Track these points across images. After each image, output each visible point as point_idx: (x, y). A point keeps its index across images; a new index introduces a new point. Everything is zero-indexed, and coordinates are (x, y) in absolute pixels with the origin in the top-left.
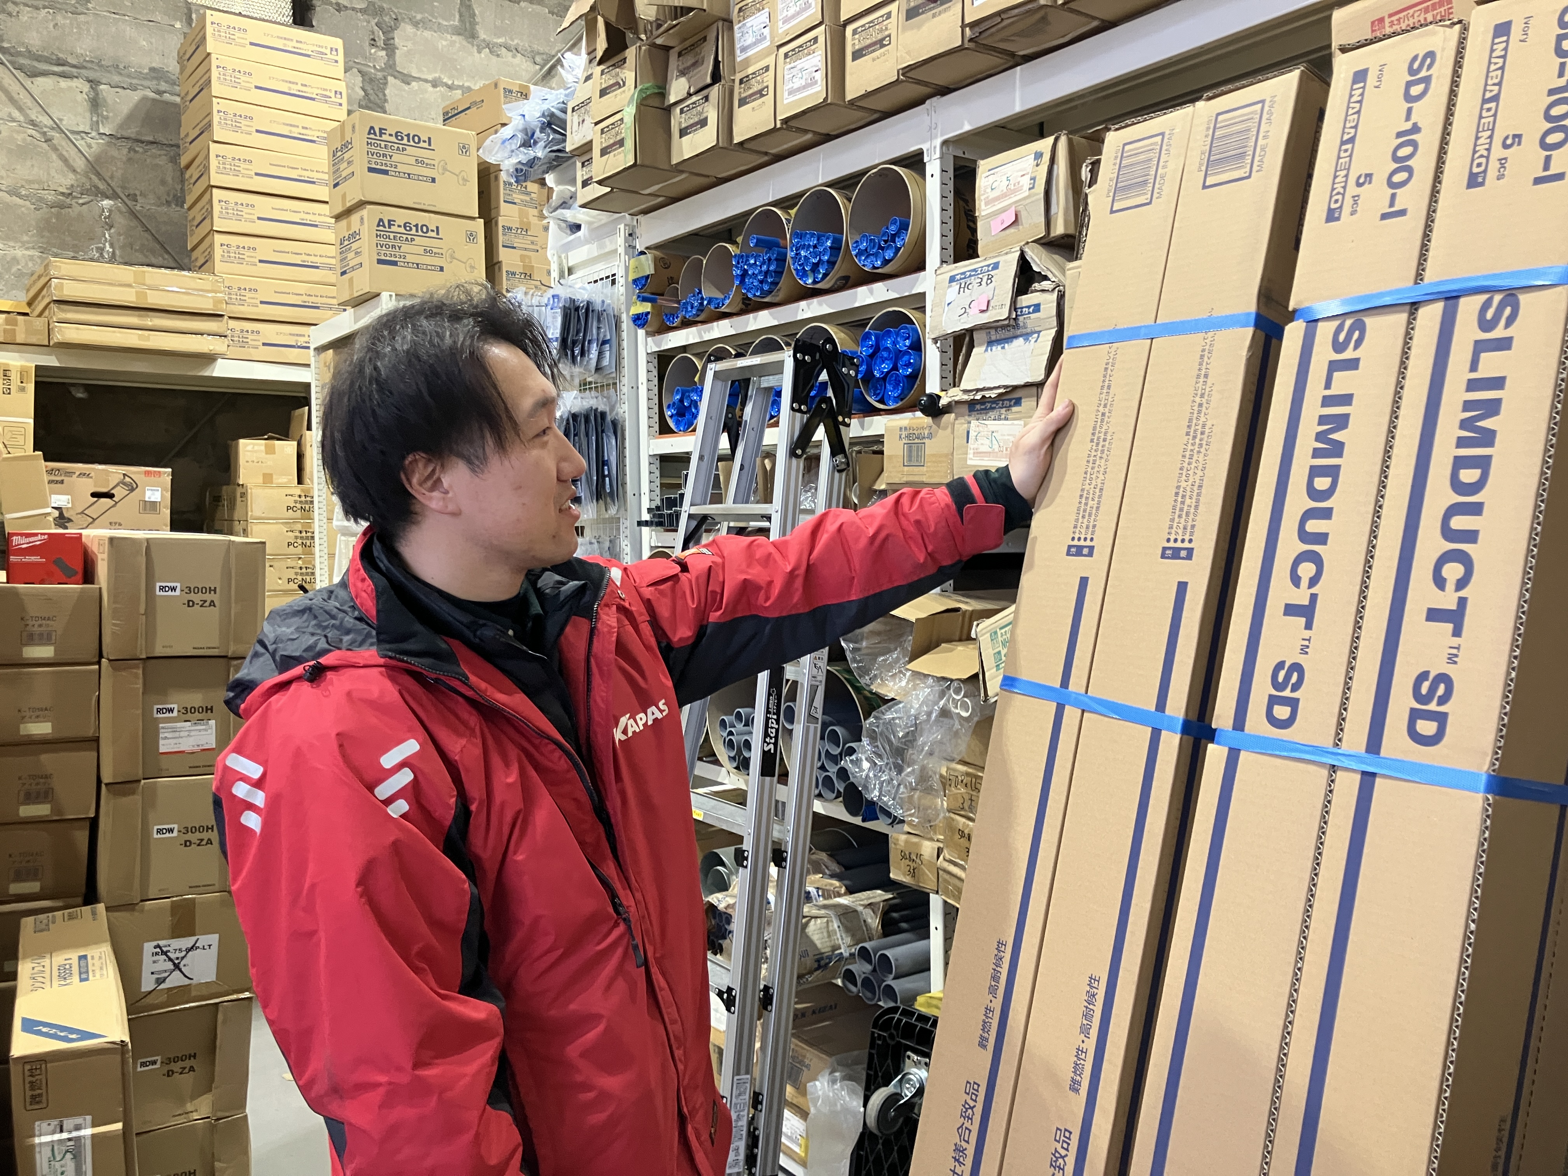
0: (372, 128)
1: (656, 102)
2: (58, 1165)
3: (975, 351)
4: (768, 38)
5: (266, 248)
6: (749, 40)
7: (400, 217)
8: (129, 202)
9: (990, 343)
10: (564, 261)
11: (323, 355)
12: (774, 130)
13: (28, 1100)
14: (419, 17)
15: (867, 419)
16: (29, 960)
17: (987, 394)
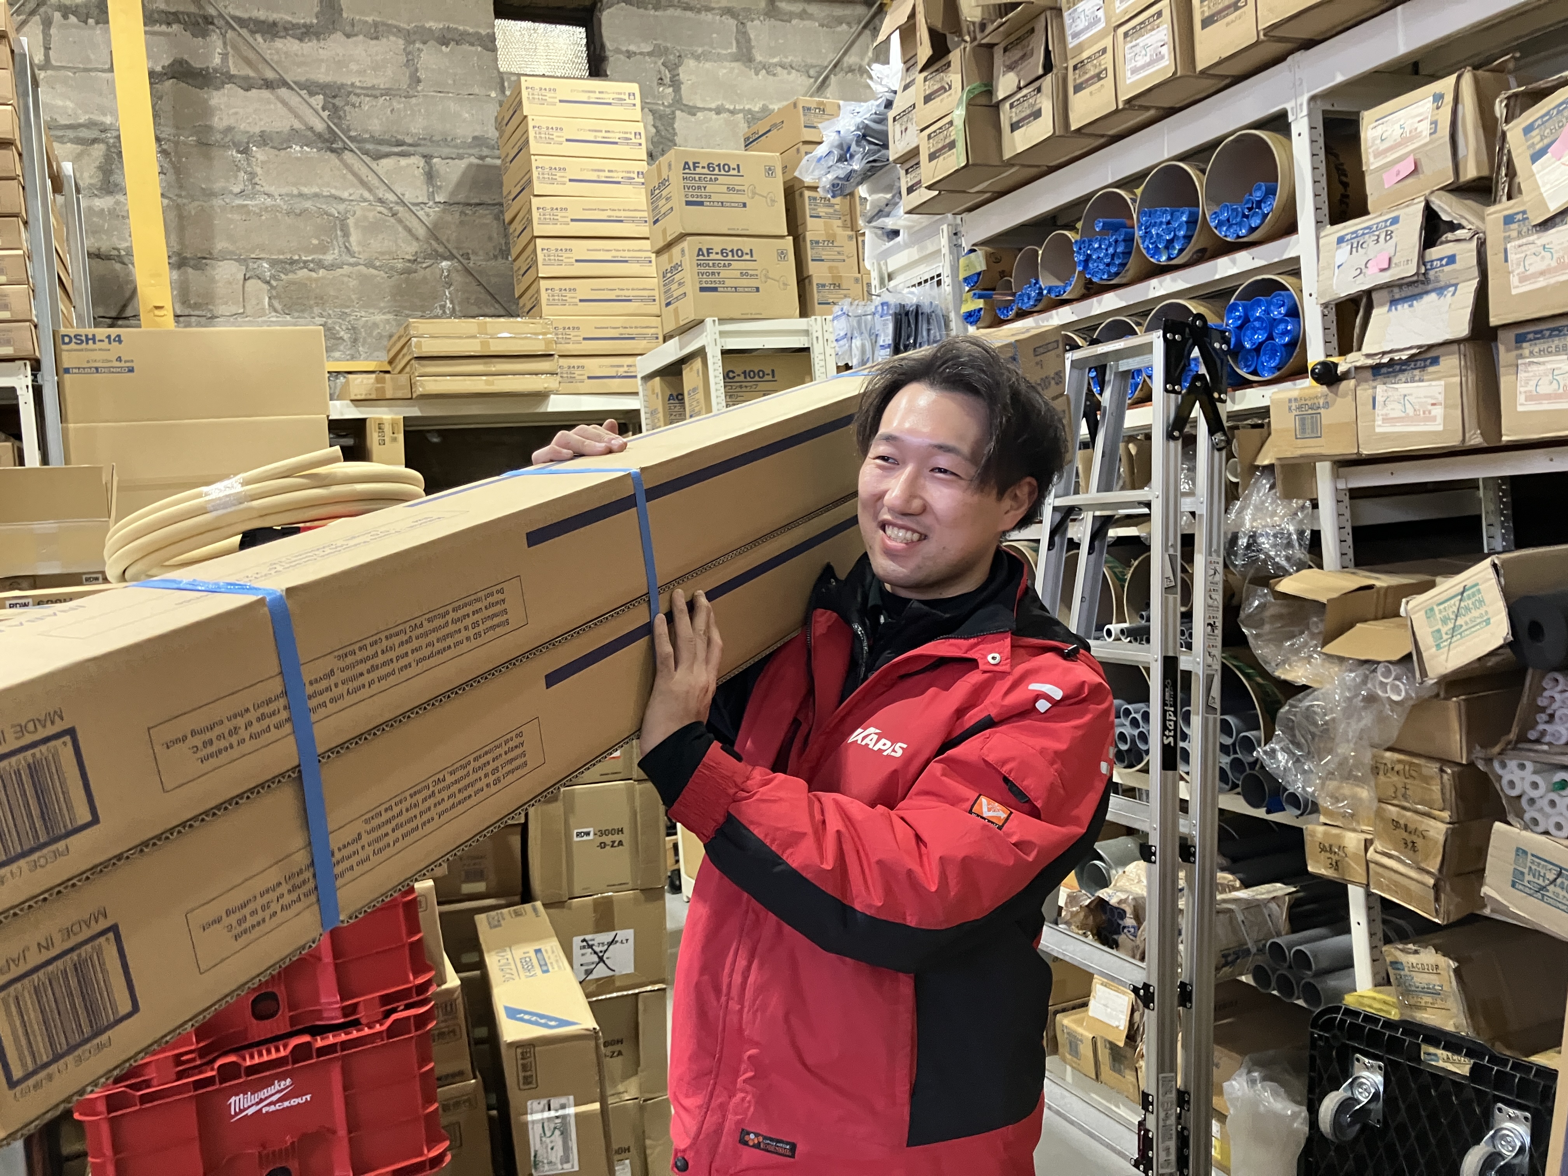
0: (686, 163)
1: (983, 100)
2: (548, 1140)
3: (1375, 312)
4: (1103, 19)
5: (584, 288)
6: (1081, 24)
7: (717, 244)
8: (465, 262)
9: (1394, 302)
10: (884, 268)
11: (650, 383)
12: (1117, 111)
13: (521, 1081)
14: (700, 50)
15: (1238, 393)
16: (493, 953)
17: (1397, 357)
